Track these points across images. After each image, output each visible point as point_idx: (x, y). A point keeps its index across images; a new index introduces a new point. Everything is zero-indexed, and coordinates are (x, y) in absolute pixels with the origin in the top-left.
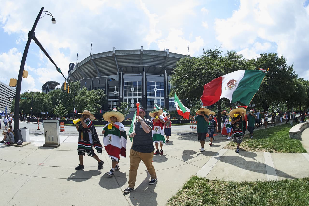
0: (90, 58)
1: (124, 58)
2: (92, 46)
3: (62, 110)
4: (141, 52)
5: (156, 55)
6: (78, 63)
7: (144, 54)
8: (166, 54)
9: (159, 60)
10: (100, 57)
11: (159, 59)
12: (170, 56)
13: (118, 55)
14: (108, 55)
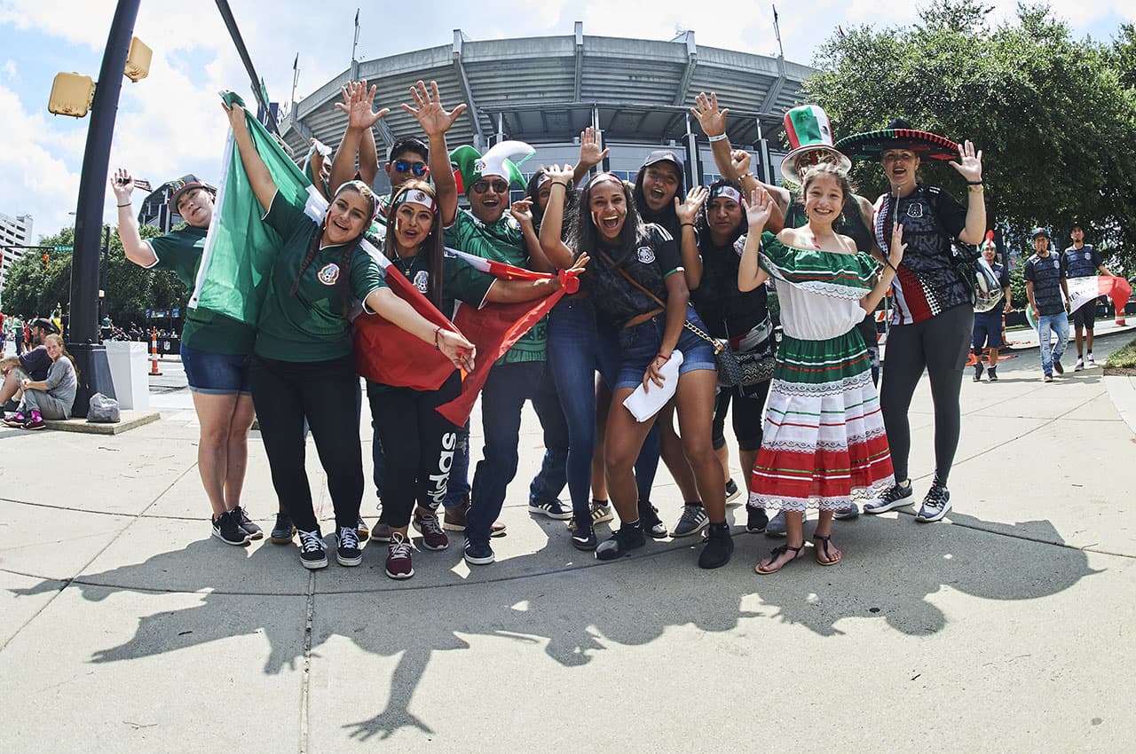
1: (503, 73)
2: (357, 24)
4: (576, 46)
5: (640, 57)
6: (298, 101)
7: (588, 54)
8: (683, 56)
9: (656, 80)
10: (397, 73)
11: (654, 77)
12: (699, 63)
13: (476, 60)
14: (430, 61)
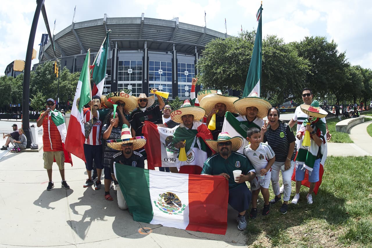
0: (71, 28)
1: (118, 28)
2: (75, 10)
3: (41, 100)
4: (142, 21)
5: (161, 25)
6: (55, 34)
7: (145, 23)
8: (174, 25)
9: (165, 32)
10: (86, 27)
12: (179, 27)
13: (110, 23)
14: (96, 23)
